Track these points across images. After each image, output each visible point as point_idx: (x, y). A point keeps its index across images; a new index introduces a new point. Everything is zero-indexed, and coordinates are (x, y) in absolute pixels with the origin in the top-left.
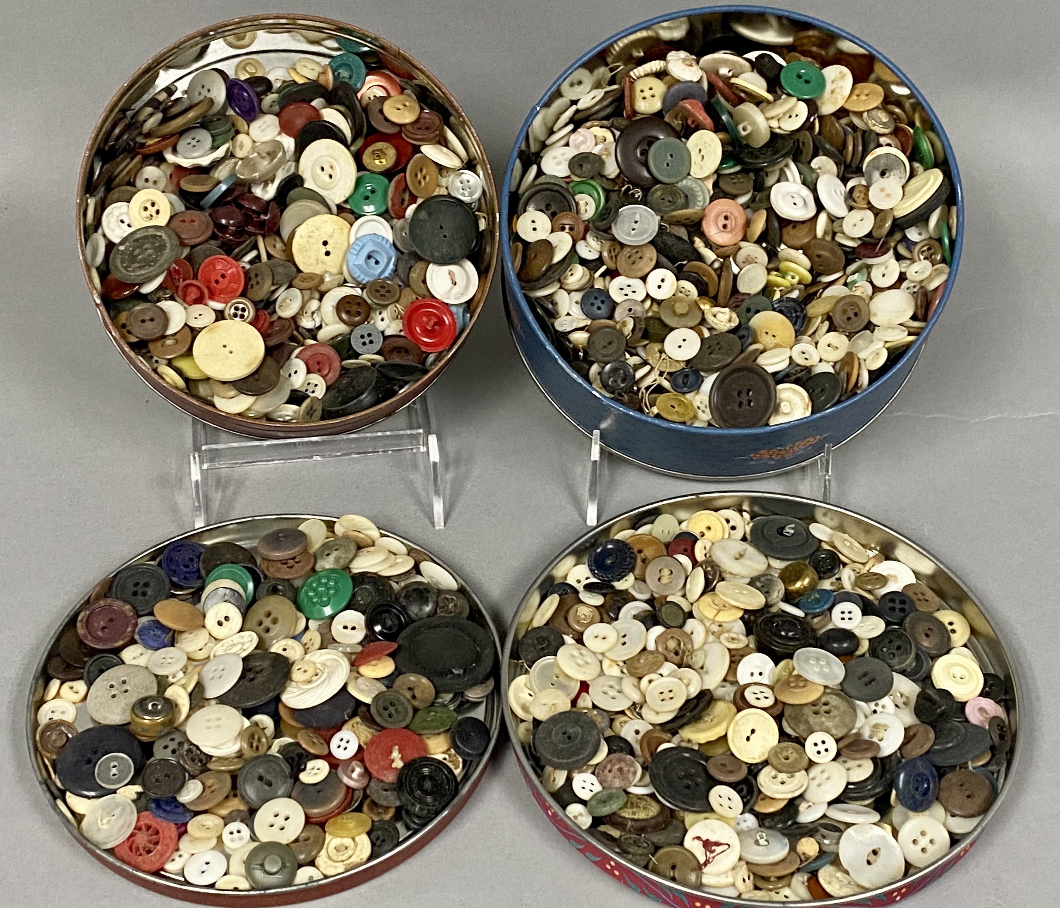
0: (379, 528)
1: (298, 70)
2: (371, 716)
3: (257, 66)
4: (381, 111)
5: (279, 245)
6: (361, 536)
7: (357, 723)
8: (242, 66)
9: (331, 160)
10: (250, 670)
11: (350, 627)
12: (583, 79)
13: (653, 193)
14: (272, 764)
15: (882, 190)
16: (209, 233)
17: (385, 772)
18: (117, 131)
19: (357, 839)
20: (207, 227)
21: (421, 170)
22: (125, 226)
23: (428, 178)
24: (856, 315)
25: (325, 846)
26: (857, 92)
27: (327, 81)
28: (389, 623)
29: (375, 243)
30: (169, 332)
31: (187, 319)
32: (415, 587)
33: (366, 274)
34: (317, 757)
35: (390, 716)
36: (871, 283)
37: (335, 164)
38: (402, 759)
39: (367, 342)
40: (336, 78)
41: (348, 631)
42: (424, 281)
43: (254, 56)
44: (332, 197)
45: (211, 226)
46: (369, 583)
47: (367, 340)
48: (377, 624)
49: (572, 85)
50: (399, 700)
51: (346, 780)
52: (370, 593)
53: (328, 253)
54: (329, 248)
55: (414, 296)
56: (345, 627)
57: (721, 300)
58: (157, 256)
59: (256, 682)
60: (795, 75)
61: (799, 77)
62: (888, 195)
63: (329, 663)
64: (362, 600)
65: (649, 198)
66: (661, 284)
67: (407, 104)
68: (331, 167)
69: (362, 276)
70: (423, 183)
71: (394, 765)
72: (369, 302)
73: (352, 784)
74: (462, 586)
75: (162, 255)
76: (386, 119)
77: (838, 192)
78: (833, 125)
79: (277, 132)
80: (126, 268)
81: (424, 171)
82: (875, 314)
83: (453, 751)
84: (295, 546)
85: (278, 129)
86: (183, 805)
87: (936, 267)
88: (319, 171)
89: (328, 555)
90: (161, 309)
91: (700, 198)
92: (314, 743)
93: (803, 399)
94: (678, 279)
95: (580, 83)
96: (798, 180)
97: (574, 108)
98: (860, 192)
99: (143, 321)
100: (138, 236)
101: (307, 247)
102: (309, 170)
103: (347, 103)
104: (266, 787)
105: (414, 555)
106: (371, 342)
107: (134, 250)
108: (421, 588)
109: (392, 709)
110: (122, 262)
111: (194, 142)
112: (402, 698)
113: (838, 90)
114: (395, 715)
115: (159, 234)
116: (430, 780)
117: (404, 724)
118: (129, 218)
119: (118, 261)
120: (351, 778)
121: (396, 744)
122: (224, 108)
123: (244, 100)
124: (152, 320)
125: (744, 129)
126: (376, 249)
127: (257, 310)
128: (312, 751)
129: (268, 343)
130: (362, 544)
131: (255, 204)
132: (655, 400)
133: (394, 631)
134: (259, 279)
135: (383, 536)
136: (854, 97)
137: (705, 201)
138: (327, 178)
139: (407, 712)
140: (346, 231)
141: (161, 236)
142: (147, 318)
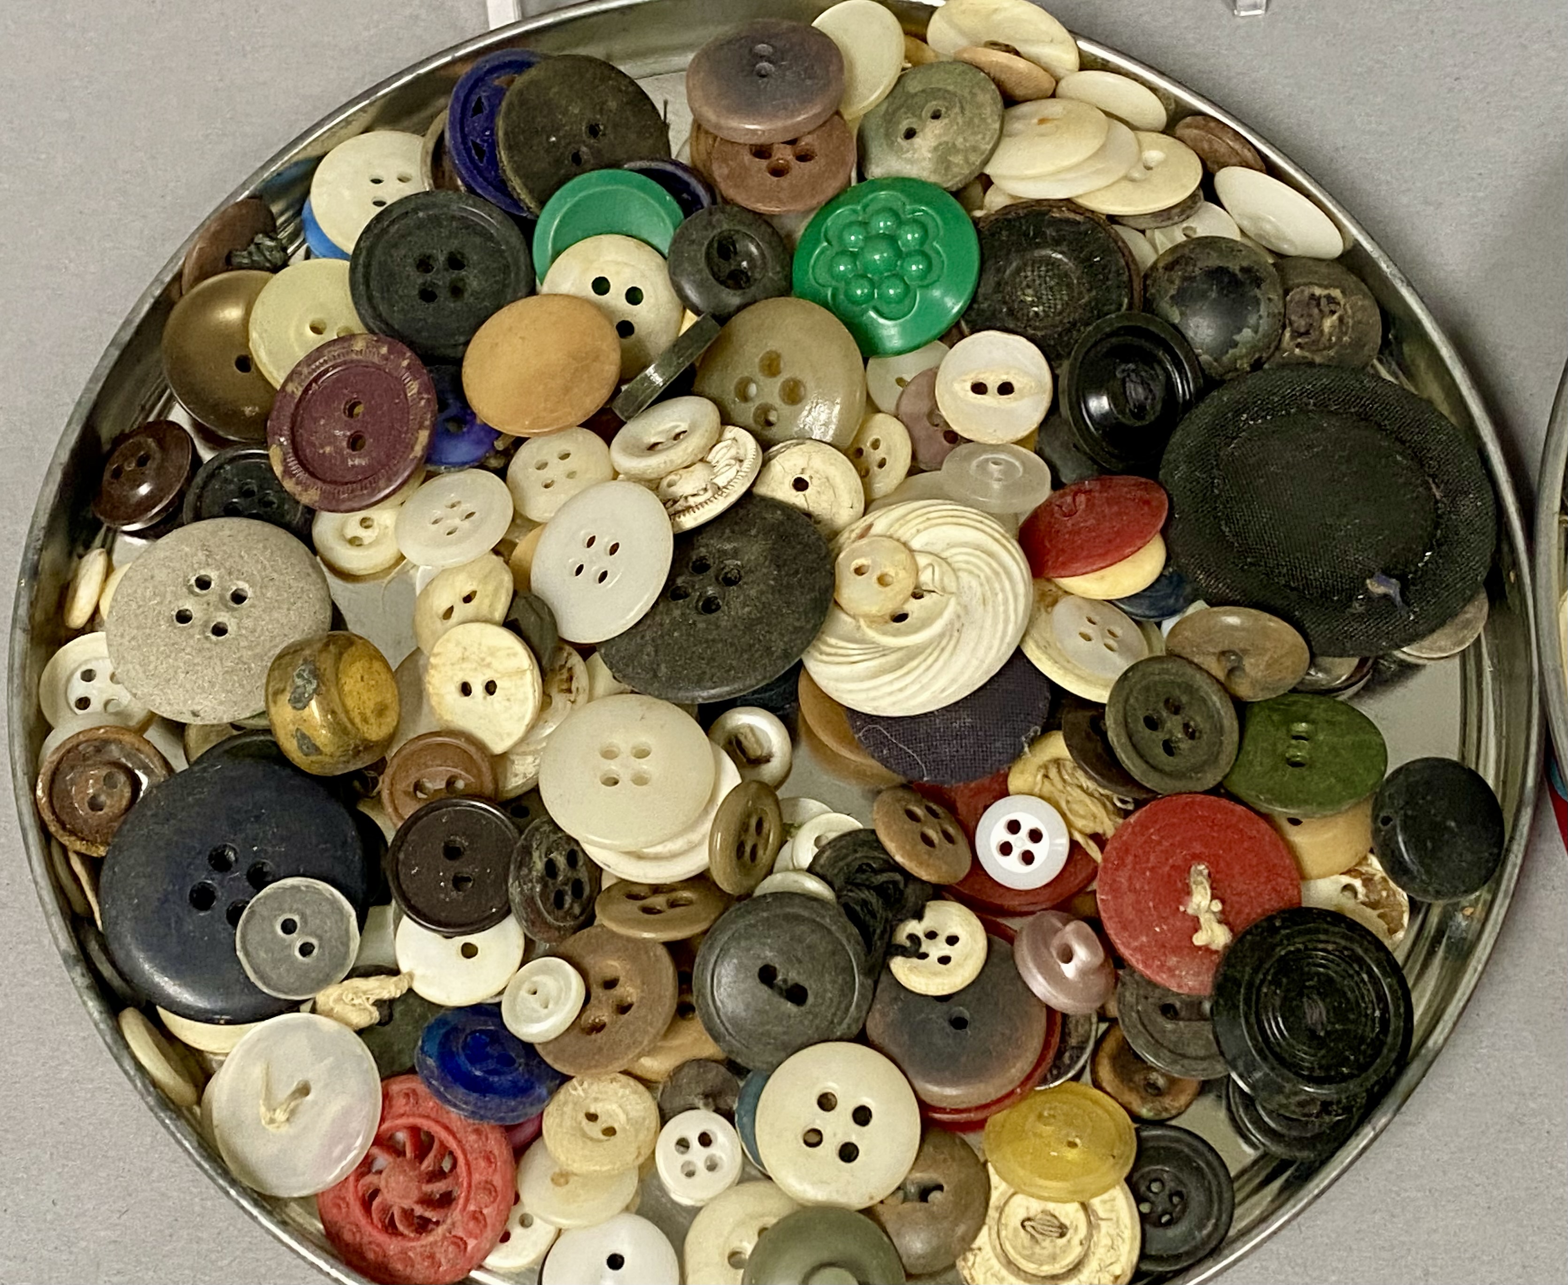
0: (1075, 34)
2: (1109, 749)
6: (1020, 64)
7: (1058, 762)
10: (701, 567)
11: (993, 384)
14: (801, 929)
17: (1173, 961)
19: (1096, 1203)
25: (992, 1213)
28: (1136, 392)
32: (1213, 261)
34: (939, 892)
35: (1169, 748)
38: (1224, 919)
41: (992, 399)
46: (1056, 243)
48: (1098, 393)
50: (1190, 689)
51: (1039, 986)
52: (1063, 277)
56: (979, 388)
59: (723, 618)
63: (958, 557)
64: (1039, 301)
71: (1199, 939)
73: (1060, 1001)
74: (1357, 245)
83: (1375, 865)
84: (805, 101)
86: (529, 1049)
89: (910, 134)
92: (927, 841)
104: (789, 1007)
105: (1191, 133)
108: (1234, 267)
109: (1173, 725)
112: (1200, 680)
114: (1185, 745)
116: (1323, 996)
117: (1211, 779)
120: (1055, 978)
121: (1198, 858)
128: (924, 874)
130: (1019, 92)
133: (1150, 418)
135: (1087, 64)
139: (1220, 730)
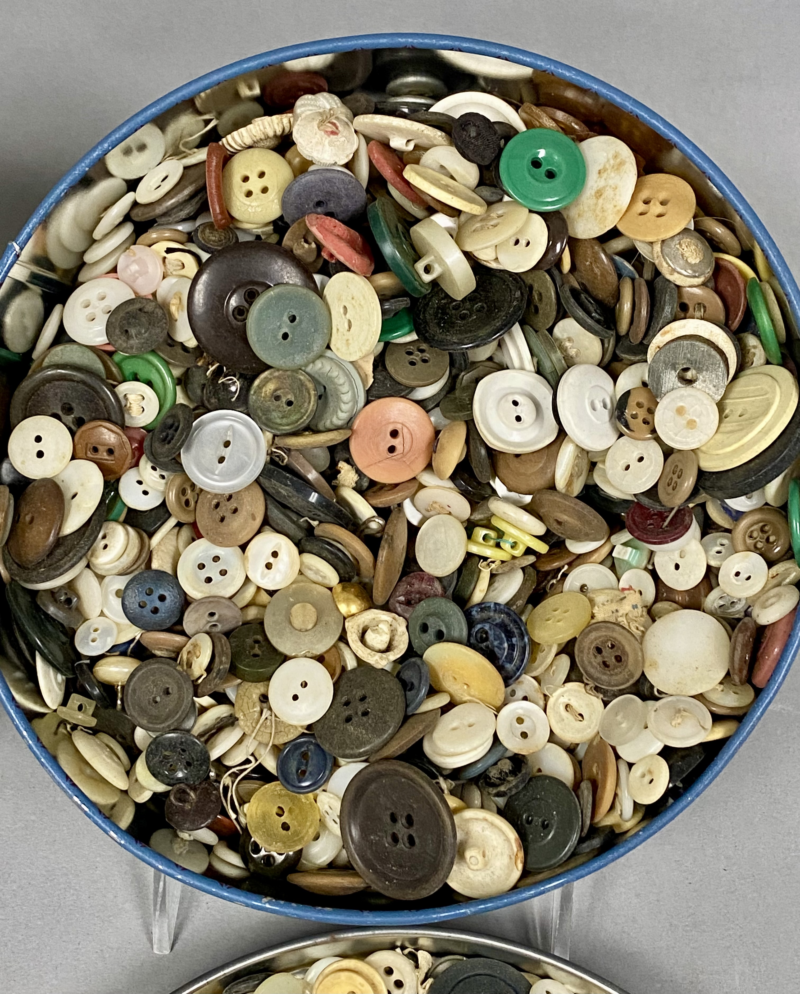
12: (147, 140)
13: (260, 387)
15: (680, 411)
24: (618, 659)
26: (645, 194)
36: (654, 574)
49: (127, 152)
57: (379, 596)
60: (527, 162)
61: (536, 164)
62: (691, 424)
65: (252, 397)
66: (272, 560)
77: (599, 405)
78: (597, 259)
82: (654, 664)
87: (775, 569)
91: (346, 398)
93: (508, 840)
94: (301, 552)
95: (142, 148)
96: (529, 365)
97: (129, 197)
98: (639, 405)
113: (609, 193)
125: (427, 270)
132: (251, 794)
136: (640, 207)
137: (356, 402)
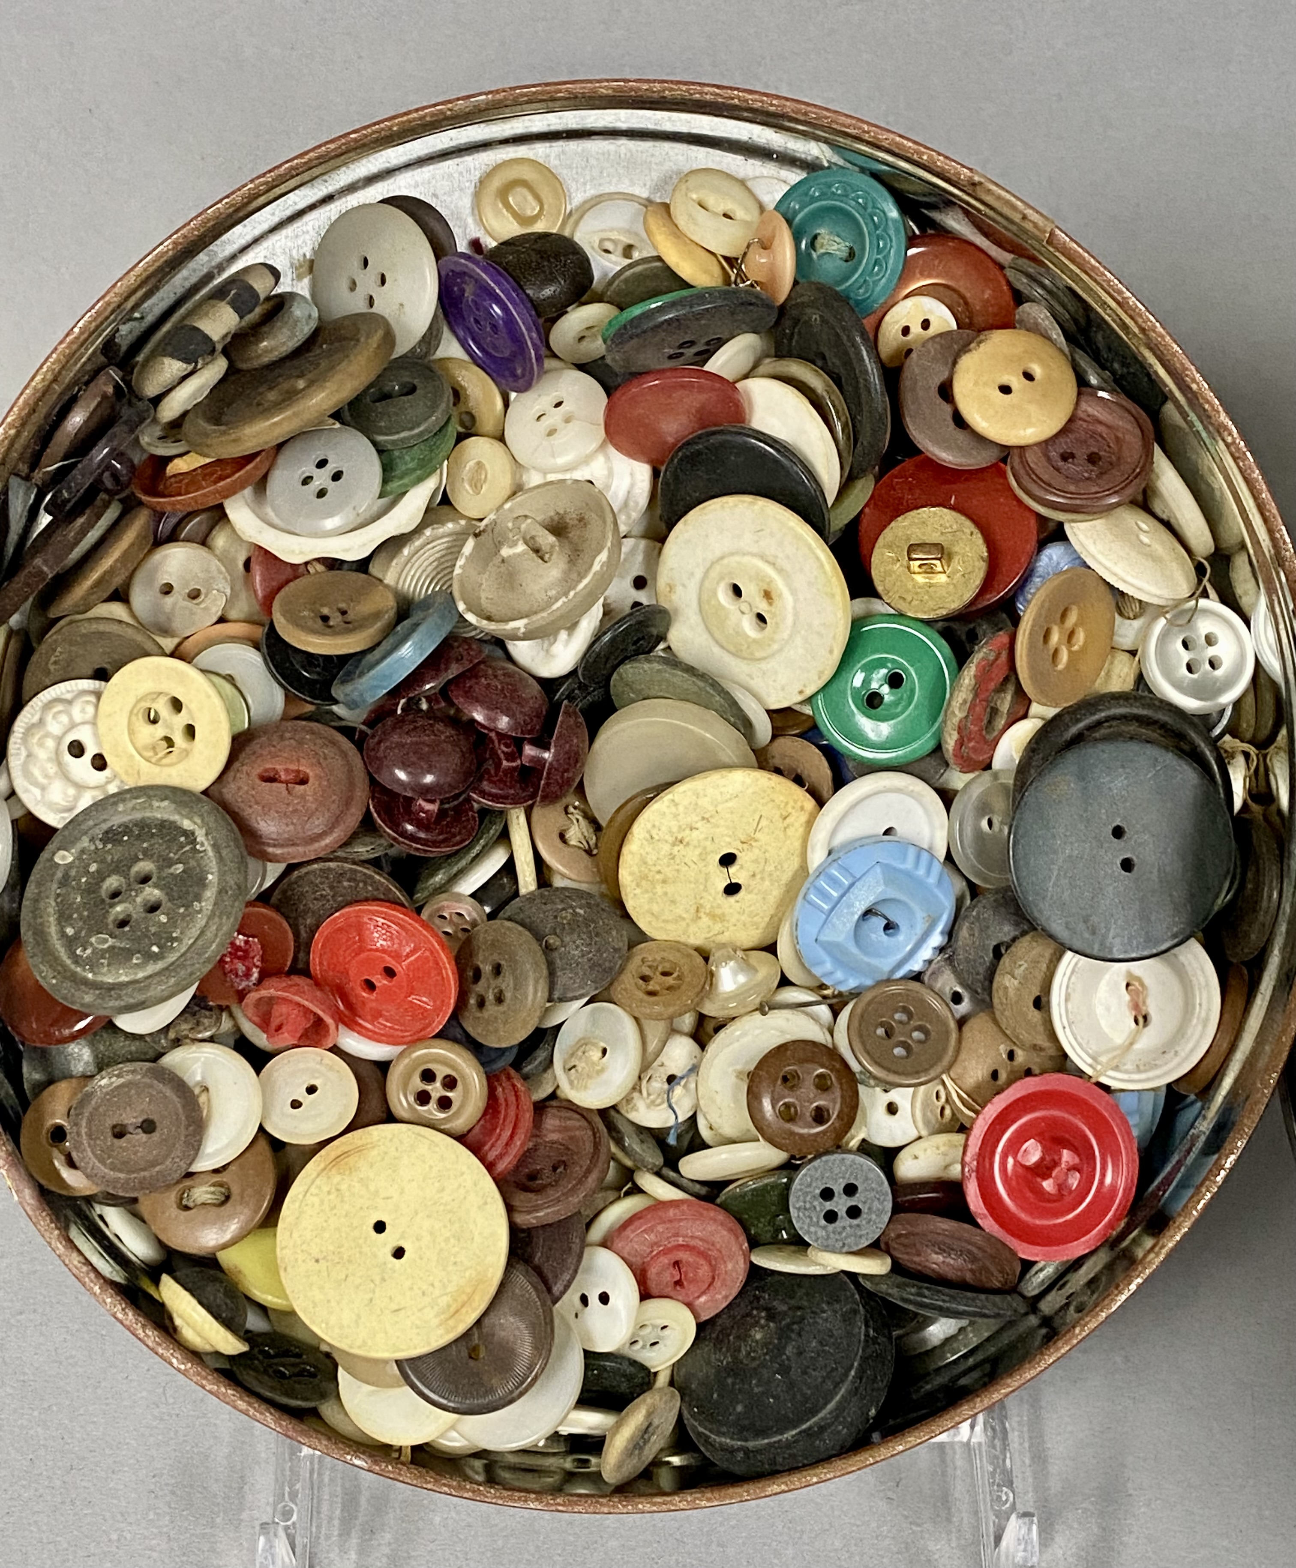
1: (681, 220)
3: (545, 193)
4: (946, 391)
5: (578, 831)
8: (496, 183)
9: (770, 571)
16: (353, 818)
18: (77, 419)
20: (347, 803)
21: (1064, 616)
22: (82, 767)
23: (1081, 637)
27: (773, 271)
29: (891, 875)
30: (203, 1165)
31: (264, 1116)
33: (852, 968)
37: (779, 584)
39: (842, 1211)
40: (803, 261)
42: (1041, 1003)
43: (539, 151)
44: (757, 684)
45: (361, 792)
47: (840, 1204)
53: (732, 889)
54: (736, 874)
55: (1003, 1049)
58: (173, 921)
67: (1037, 370)
68: (767, 595)
69: (839, 975)
70: (1064, 656)
72: (855, 1066)
75: (190, 916)
76: (959, 421)
79: (594, 446)
80: (71, 943)
81: (1073, 618)
85: (601, 433)
88: (724, 596)
90: (180, 1086)
99: (119, 1133)
100: (120, 817)
101: (669, 872)
102: (693, 586)
103: (834, 361)
106: (854, 1212)
107: (101, 877)
110: (64, 917)
111: (322, 478)
115: (187, 824)
118: (99, 743)
119: (51, 908)
122: (431, 338)
123: (494, 327)
124: (148, 1126)
126: (892, 893)
127: (492, 1081)
129: (520, 1219)
131: (507, 712)
134: (506, 982)
138: (748, 626)
140: (799, 820)
141: (190, 836)
142: (131, 1119)
